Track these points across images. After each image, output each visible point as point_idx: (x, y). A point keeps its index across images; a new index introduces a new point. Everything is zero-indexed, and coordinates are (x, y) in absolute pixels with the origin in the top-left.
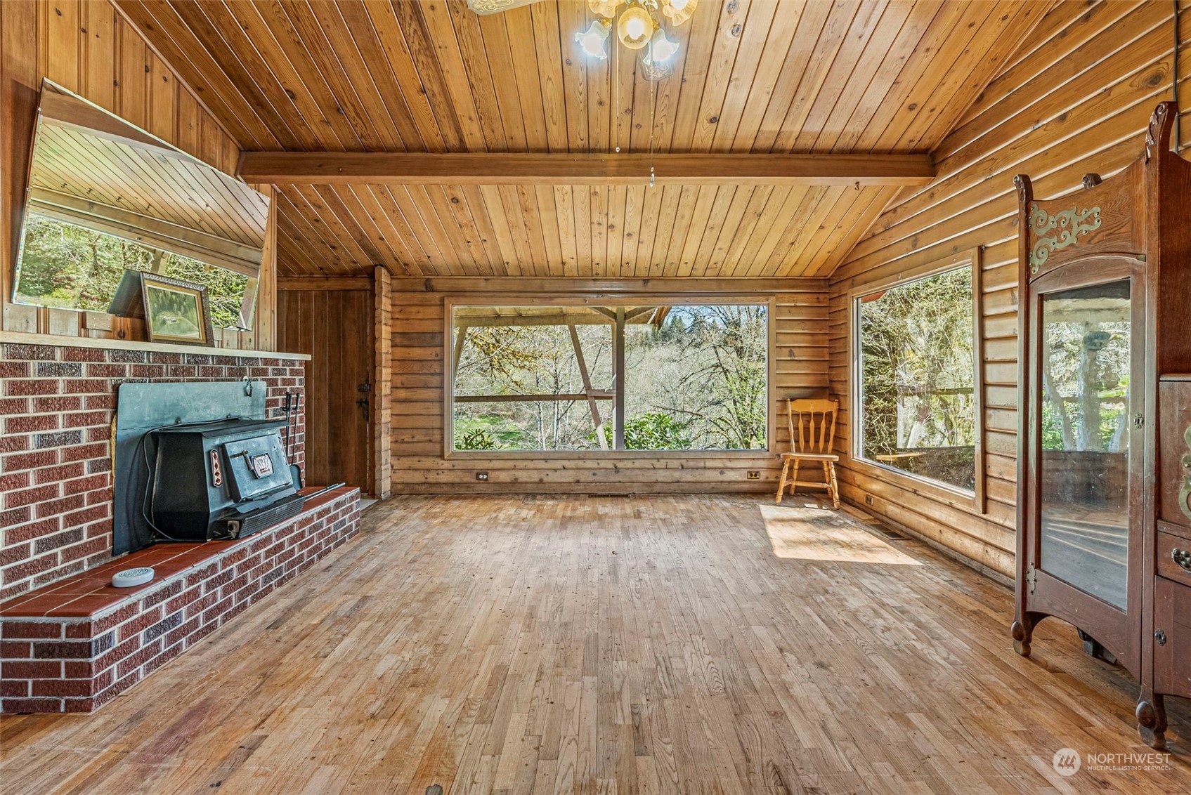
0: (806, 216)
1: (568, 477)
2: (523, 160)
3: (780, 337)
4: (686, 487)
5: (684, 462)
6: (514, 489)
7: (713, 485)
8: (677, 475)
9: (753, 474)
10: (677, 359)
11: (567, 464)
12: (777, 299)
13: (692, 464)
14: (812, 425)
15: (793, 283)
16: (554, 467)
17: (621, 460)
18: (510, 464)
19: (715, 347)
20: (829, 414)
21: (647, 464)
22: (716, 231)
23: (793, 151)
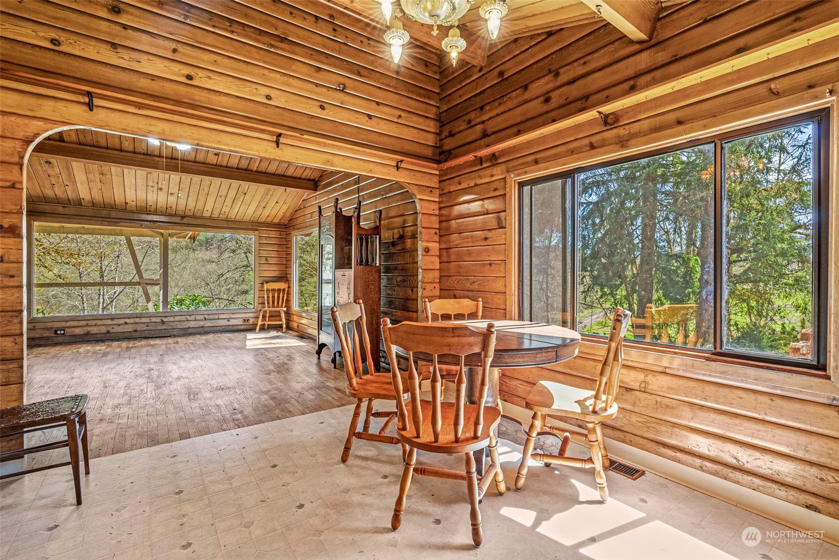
0: (269, 197)
1: (129, 328)
2: (104, 153)
3: (261, 252)
4: (208, 329)
5: (206, 316)
6: (86, 338)
7: (223, 327)
8: (202, 323)
9: (246, 320)
10: (216, 260)
11: (128, 321)
12: (259, 233)
13: (211, 317)
14: (276, 295)
15: (268, 225)
16: (118, 323)
17: (166, 317)
18: (84, 323)
19: (245, 253)
20: (284, 290)
21: (183, 318)
22: (223, 198)
23: (256, 172)
